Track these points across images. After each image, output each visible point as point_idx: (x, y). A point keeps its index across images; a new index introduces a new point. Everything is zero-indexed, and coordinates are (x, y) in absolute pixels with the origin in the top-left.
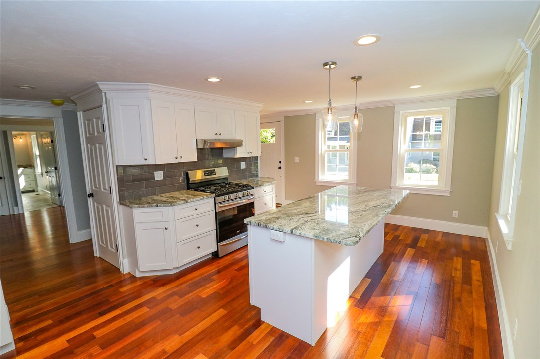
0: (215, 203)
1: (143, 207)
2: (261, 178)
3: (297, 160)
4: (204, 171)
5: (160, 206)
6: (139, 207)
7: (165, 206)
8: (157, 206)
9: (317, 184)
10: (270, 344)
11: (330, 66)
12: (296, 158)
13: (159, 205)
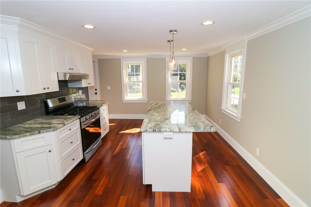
0: (80, 123)
1: (24, 136)
2: (90, 101)
3: (109, 88)
4: (58, 99)
5: (43, 132)
6: (20, 137)
7: (48, 131)
8: (40, 133)
9: (124, 102)
10: (170, 203)
11: (173, 32)
12: (108, 87)
13: (41, 131)
